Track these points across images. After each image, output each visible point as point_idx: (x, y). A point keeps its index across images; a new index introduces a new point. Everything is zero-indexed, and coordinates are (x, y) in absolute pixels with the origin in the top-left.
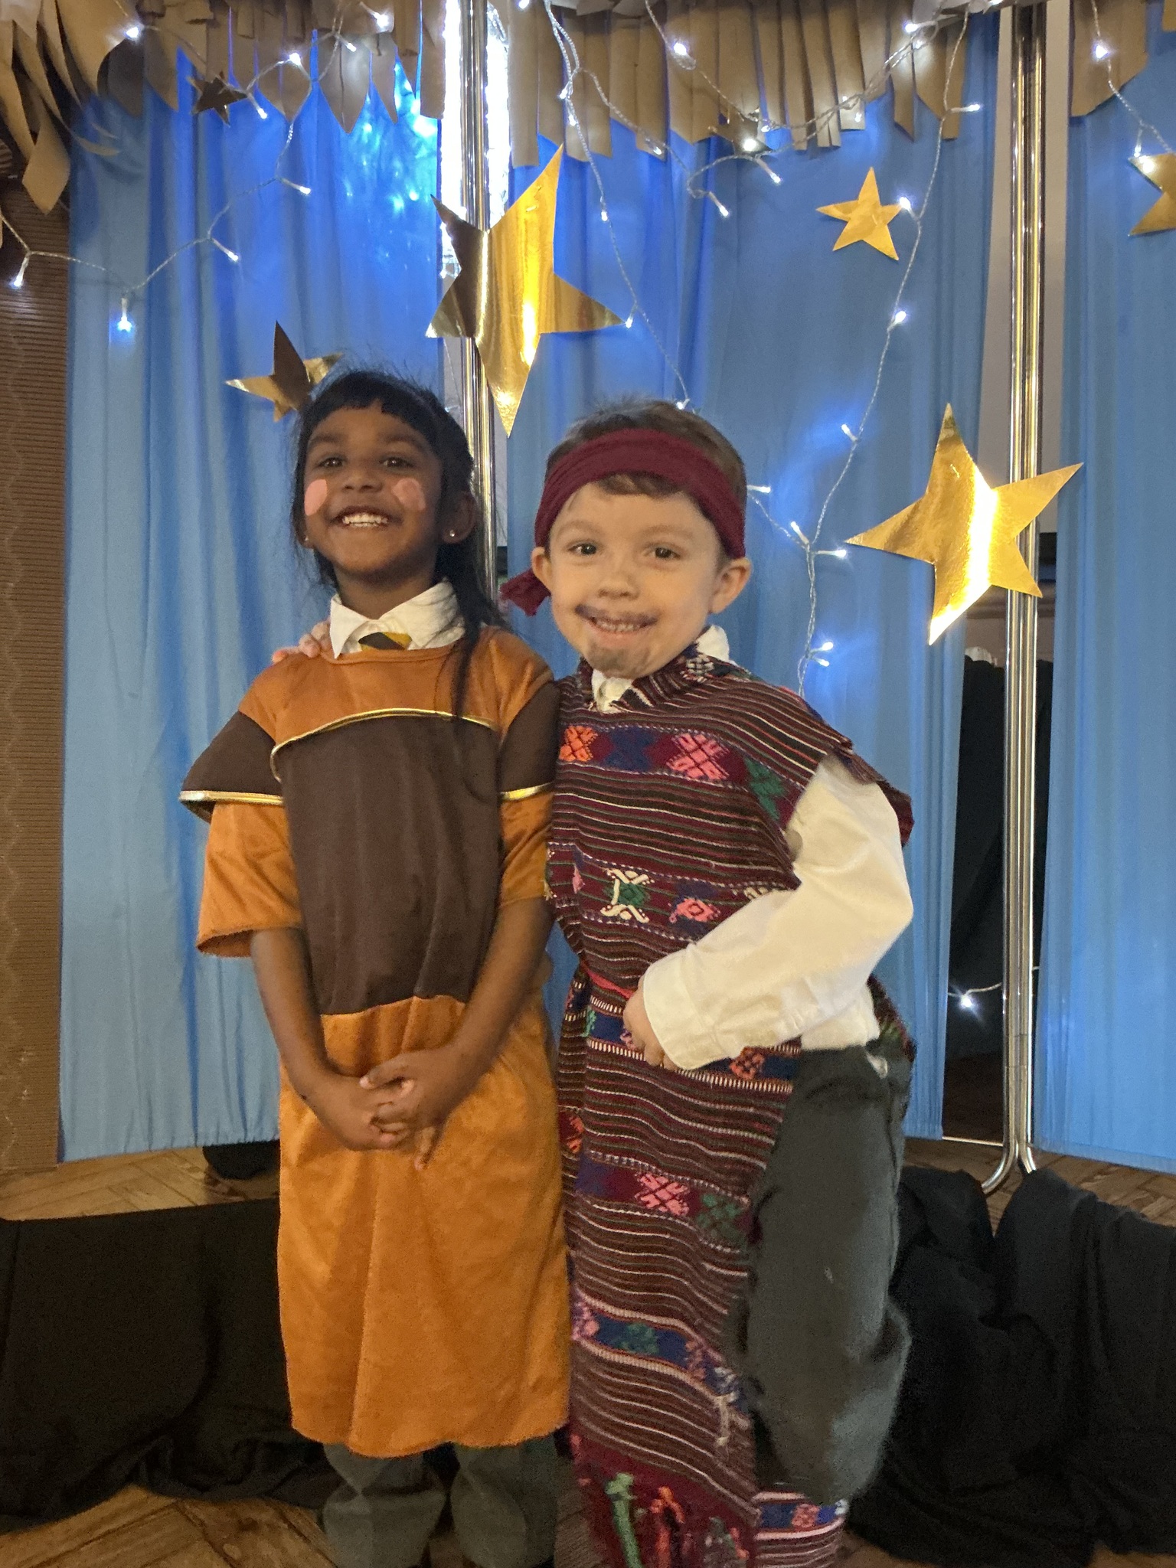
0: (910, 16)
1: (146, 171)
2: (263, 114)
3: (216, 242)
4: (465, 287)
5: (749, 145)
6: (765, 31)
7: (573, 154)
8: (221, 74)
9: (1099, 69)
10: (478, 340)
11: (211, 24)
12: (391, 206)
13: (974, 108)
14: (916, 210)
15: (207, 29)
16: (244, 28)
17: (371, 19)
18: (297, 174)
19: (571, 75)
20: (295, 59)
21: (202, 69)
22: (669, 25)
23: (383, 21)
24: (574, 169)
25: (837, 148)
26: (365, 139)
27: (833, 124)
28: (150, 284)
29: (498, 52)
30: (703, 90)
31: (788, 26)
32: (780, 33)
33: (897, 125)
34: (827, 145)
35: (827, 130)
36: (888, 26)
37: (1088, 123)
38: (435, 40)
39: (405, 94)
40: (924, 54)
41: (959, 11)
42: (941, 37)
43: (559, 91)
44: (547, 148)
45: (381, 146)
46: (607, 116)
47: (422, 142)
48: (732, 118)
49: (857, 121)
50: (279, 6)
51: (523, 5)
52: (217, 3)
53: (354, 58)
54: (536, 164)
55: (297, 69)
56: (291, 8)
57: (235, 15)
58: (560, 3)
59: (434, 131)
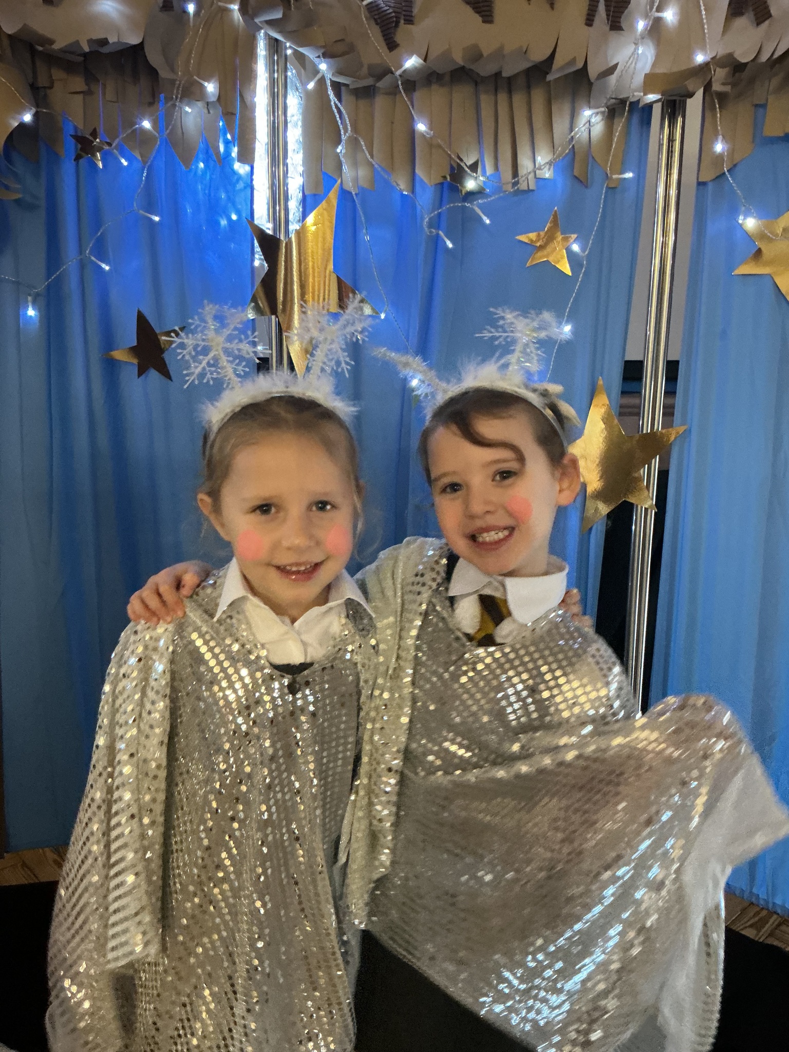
0: (587, 104)
1: (42, 201)
2: (125, 163)
3: (93, 258)
4: (269, 282)
5: (471, 185)
6: (486, 101)
7: (346, 187)
8: (94, 131)
9: (718, 157)
10: (280, 318)
11: (88, 93)
12: (218, 224)
13: (629, 175)
14: (583, 250)
15: (84, 99)
16: (110, 95)
17: (202, 87)
18: (151, 207)
19: (344, 137)
20: (147, 124)
21: (80, 128)
22: (417, 95)
23: (211, 87)
24: (346, 197)
25: (533, 191)
26: (200, 173)
27: (531, 176)
28: (48, 287)
29: (294, 103)
30: (440, 146)
31: (502, 97)
32: (496, 102)
33: (576, 177)
34: (526, 188)
35: (527, 182)
36: (573, 102)
37: (710, 186)
38: (248, 103)
39: (227, 142)
40: (599, 127)
41: (623, 102)
42: (612, 114)
43: (337, 147)
44: (329, 181)
45: (211, 179)
46: (373, 165)
47: (240, 178)
48: (459, 166)
49: (547, 174)
50: (135, 77)
51: (311, 86)
52: (90, 77)
53: (190, 116)
54: (321, 192)
55: (148, 133)
56: (143, 82)
57: (104, 86)
58: (340, 80)
59: (248, 169)
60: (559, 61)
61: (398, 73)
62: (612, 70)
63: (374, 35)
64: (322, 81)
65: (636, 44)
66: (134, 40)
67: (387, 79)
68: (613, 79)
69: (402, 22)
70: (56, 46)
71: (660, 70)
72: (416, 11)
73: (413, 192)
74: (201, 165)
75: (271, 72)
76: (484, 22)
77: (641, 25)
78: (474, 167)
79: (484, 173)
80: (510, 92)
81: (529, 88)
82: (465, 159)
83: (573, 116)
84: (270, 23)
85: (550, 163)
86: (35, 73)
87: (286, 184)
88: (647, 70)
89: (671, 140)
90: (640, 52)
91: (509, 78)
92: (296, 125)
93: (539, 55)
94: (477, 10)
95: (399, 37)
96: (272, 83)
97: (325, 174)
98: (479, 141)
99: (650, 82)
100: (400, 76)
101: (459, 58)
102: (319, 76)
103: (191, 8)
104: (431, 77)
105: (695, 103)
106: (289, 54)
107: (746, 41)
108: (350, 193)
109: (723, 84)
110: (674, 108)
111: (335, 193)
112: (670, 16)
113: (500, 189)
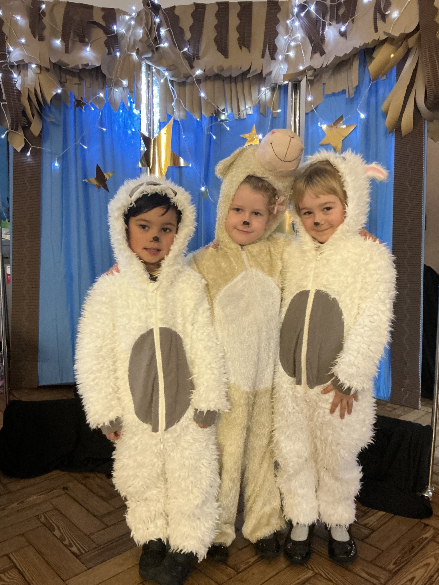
0: (264, 86)
1: (62, 123)
2: (93, 109)
3: (81, 144)
4: (147, 155)
5: (223, 117)
6: (227, 86)
7: (176, 119)
8: (82, 98)
9: (311, 102)
10: (151, 167)
11: (79, 84)
12: (128, 132)
13: (279, 111)
15: (78, 86)
16: (88, 85)
17: (121, 82)
18: (102, 125)
19: (175, 100)
20: (102, 95)
21: (76, 97)
22: (201, 85)
23: (125, 83)
24: (176, 122)
25: (246, 119)
26: (120, 114)
27: (244, 112)
28: (63, 155)
29: (156, 89)
30: (210, 103)
31: (233, 85)
32: (231, 87)
33: (261, 113)
34: (243, 118)
35: (243, 115)
36: (259, 86)
37: (310, 114)
38: (139, 88)
39: (131, 103)
40: (269, 94)
41: (276, 84)
42: (273, 90)
43: (172, 103)
44: (169, 117)
45: (125, 116)
46: (186, 110)
47: (136, 115)
48: (218, 110)
49: (250, 112)
50: (97, 79)
51: (162, 81)
52: (81, 79)
53: (117, 93)
54: (166, 121)
55: (102, 98)
56: (100, 80)
57: (85, 82)
58: (172, 79)
59: (139, 112)
60: (251, 71)
61: (194, 76)
62: (270, 73)
63: (185, 63)
64: (166, 79)
65: (280, 64)
66: (98, 65)
67: (190, 78)
68: (272, 76)
69: (196, 59)
70: (70, 67)
71: (289, 73)
72: (200, 55)
73: (201, 120)
74: (121, 111)
75: (147, 77)
76: (225, 58)
78: (224, 110)
79: (227, 112)
80: (236, 83)
81: (243, 81)
82: (220, 108)
83: (259, 91)
84: (147, 58)
85: (250, 107)
86: (61, 78)
87: (153, 120)
88: (285, 73)
89: (296, 99)
90: (282, 67)
91: (236, 78)
92: (157, 97)
93: (246, 68)
94: (222, 54)
95: (194, 64)
96: (148, 81)
97: (168, 114)
98: (225, 101)
99: (285, 77)
100: (195, 77)
101: (216, 71)
102: (165, 77)
103: (118, 54)
104: (206, 78)
105: (303, 84)
106: (154, 70)
107: (318, 62)
108: (178, 121)
109: (310, 76)
110: (296, 87)
111: (171, 121)
112: (292, 54)
113: (234, 117)
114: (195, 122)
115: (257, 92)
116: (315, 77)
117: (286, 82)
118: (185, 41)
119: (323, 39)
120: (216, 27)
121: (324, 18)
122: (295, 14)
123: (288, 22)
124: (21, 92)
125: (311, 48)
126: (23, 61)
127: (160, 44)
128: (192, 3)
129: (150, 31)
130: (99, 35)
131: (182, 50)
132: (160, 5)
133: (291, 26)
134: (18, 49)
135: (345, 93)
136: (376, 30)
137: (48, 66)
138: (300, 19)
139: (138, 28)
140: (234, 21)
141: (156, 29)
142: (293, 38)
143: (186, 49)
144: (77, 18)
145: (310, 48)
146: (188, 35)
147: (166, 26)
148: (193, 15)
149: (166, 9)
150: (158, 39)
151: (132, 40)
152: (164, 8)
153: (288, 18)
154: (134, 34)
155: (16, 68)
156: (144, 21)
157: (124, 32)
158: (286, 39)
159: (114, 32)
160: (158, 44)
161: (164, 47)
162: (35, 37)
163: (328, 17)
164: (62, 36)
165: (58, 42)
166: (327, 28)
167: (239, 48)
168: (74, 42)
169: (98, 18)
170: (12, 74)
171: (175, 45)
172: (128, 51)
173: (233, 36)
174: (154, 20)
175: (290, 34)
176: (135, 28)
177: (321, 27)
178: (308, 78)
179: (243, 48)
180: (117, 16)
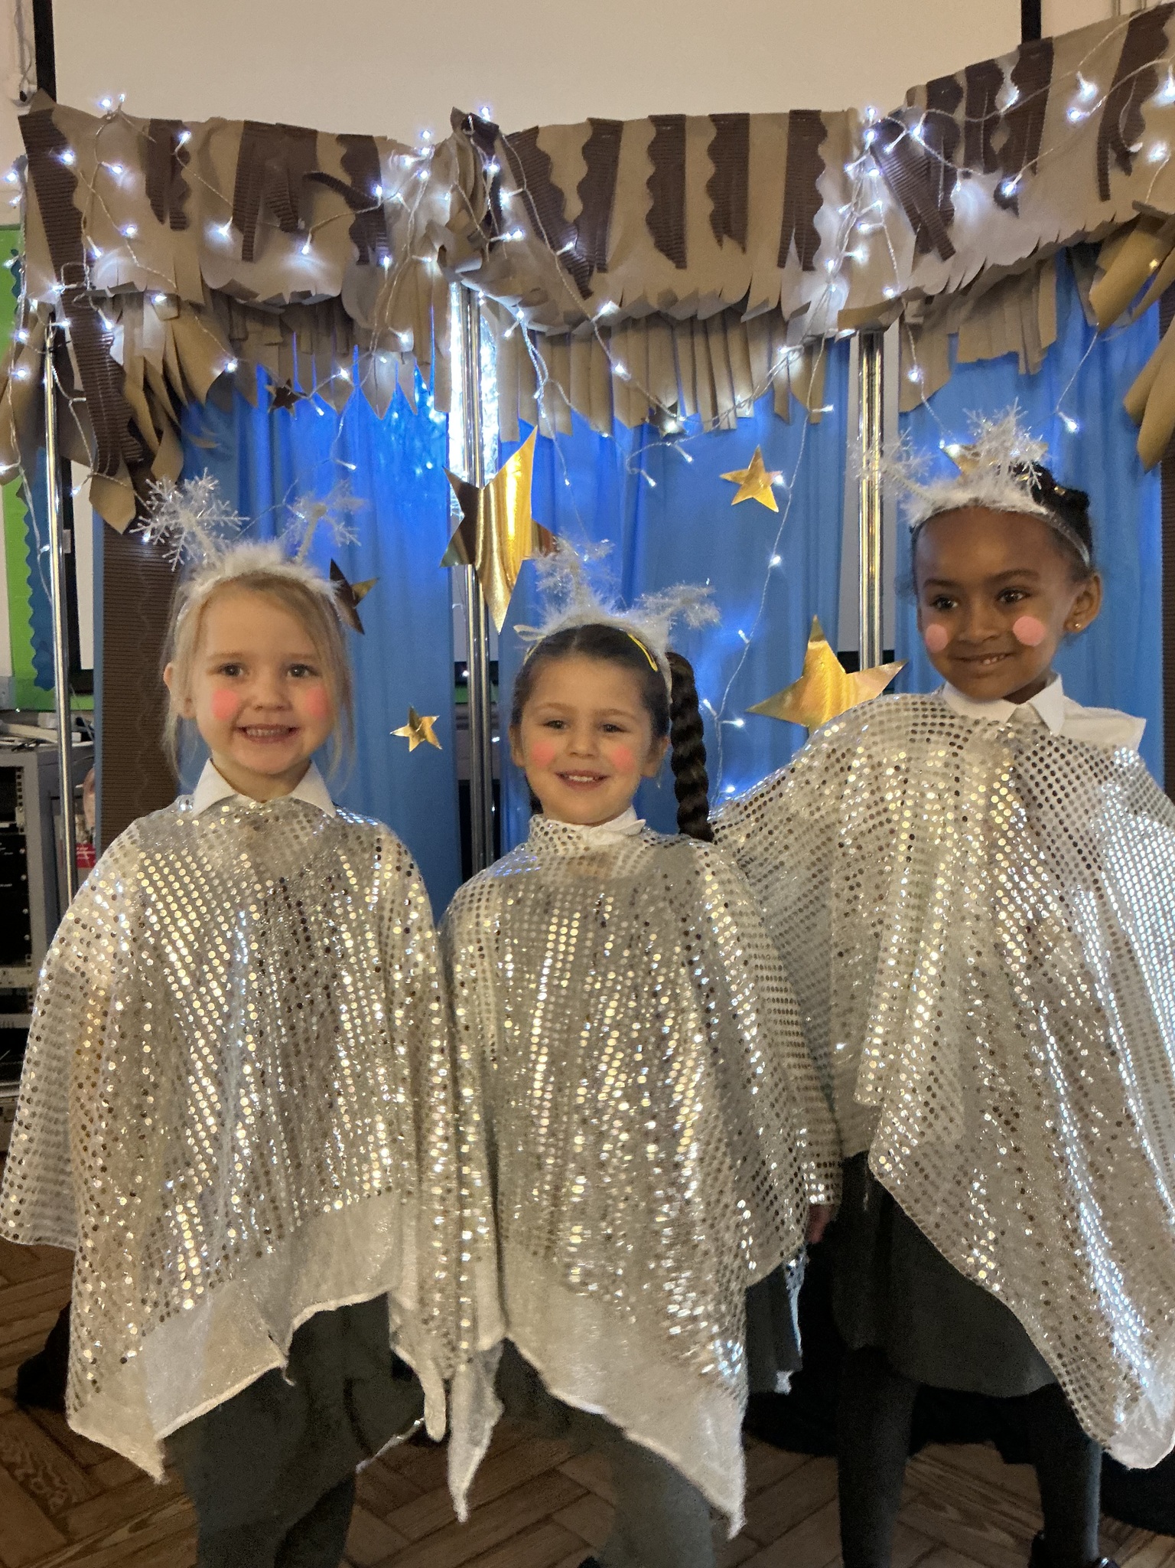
0: (784, 342)
1: (236, 454)
2: (321, 412)
3: (287, 506)
4: (468, 528)
5: (671, 427)
6: (682, 345)
7: (544, 433)
8: (289, 382)
9: (915, 388)
10: (478, 567)
11: (282, 345)
12: (413, 472)
13: (829, 408)
14: (788, 483)
15: (279, 350)
16: (305, 347)
17: (396, 336)
18: (344, 456)
19: (542, 383)
20: (344, 374)
21: (275, 379)
22: (613, 341)
23: (405, 338)
24: (544, 442)
25: (735, 430)
26: (394, 423)
27: (731, 414)
29: (487, 353)
30: (637, 390)
31: (699, 340)
32: (693, 345)
33: (777, 416)
34: (727, 427)
35: (728, 420)
36: (770, 341)
37: (912, 417)
38: (443, 353)
39: (422, 392)
40: (797, 364)
41: (819, 338)
42: (809, 351)
43: (534, 392)
44: (525, 429)
45: (406, 429)
46: (569, 409)
47: (435, 426)
48: (658, 408)
49: (747, 412)
50: (330, 328)
51: (508, 333)
53: (385, 366)
54: (518, 439)
55: (345, 382)
56: (339, 331)
57: (298, 337)
58: (536, 327)
59: (443, 417)
60: (752, 303)
61: (595, 319)
62: (806, 308)
63: (568, 283)
64: (519, 329)
65: (828, 282)
66: (334, 293)
67: (583, 326)
68: (808, 316)
69: (596, 270)
70: (260, 299)
71: (854, 306)
72: (608, 259)
73: (614, 435)
74: (396, 415)
75: (465, 323)
76: (678, 267)
77: (831, 265)
78: (673, 409)
79: (683, 414)
80: (706, 334)
81: (725, 330)
82: (663, 400)
83: (771, 356)
84: (466, 274)
85: (749, 401)
86: (231, 327)
87: (481, 434)
88: (842, 308)
89: (871, 375)
90: (833, 289)
91: (705, 321)
92: (490, 374)
93: (733, 297)
94: (669, 255)
95: (593, 285)
96: (467, 333)
97: (522, 422)
98: (678, 384)
99: (844, 318)
100: (597, 321)
101: (654, 304)
102: (515, 325)
103: (387, 262)
104: (627, 323)
105: (891, 337)
106: (482, 303)
107: (935, 276)
108: (550, 441)
109: (915, 316)
110: (872, 342)
111: (533, 437)
112: (860, 255)
113: (701, 428)
114: (597, 440)
115: (765, 360)
116: (927, 315)
117: (846, 332)
118: (564, 222)
119: (947, 214)
120: (651, 183)
121: (948, 157)
122: (867, 147)
123: (850, 169)
124: (127, 369)
125: (915, 237)
126: (131, 285)
127: (501, 232)
128: (583, 120)
129: (473, 197)
130: (334, 209)
131: (561, 247)
132: (497, 127)
133: (858, 178)
134: (115, 252)
135: (1017, 362)
136: (1105, 195)
137: (198, 297)
138: (882, 160)
139: (439, 187)
140: (699, 168)
141: (488, 191)
142: (864, 211)
143: (570, 246)
144: (275, 166)
145: (912, 238)
146: (574, 207)
147: (515, 184)
148: (588, 151)
149: (513, 137)
150: (494, 221)
151: (423, 222)
152: (508, 133)
153: (847, 158)
154: (427, 206)
155: (109, 304)
156: (456, 169)
157: (402, 200)
158: (842, 217)
159: (375, 202)
160: (494, 234)
161: (513, 243)
162: (162, 221)
163: (960, 155)
164: (234, 215)
165: (223, 232)
166: (959, 187)
167: (713, 241)
168: (267, 230)
169: (331, 163)
170: (99, 320)
171: (539, 234)
172: (413, 252)
173: (698, 207)
174: (485, 167)
175: (854, 200)
176: (429, 188)
177: (941, 182)
178: (909, 319)
179: (726, 239)
180: (381, 157)
